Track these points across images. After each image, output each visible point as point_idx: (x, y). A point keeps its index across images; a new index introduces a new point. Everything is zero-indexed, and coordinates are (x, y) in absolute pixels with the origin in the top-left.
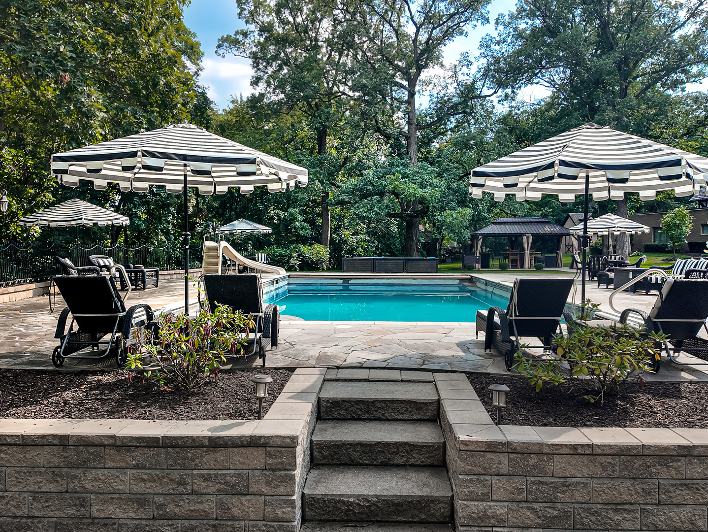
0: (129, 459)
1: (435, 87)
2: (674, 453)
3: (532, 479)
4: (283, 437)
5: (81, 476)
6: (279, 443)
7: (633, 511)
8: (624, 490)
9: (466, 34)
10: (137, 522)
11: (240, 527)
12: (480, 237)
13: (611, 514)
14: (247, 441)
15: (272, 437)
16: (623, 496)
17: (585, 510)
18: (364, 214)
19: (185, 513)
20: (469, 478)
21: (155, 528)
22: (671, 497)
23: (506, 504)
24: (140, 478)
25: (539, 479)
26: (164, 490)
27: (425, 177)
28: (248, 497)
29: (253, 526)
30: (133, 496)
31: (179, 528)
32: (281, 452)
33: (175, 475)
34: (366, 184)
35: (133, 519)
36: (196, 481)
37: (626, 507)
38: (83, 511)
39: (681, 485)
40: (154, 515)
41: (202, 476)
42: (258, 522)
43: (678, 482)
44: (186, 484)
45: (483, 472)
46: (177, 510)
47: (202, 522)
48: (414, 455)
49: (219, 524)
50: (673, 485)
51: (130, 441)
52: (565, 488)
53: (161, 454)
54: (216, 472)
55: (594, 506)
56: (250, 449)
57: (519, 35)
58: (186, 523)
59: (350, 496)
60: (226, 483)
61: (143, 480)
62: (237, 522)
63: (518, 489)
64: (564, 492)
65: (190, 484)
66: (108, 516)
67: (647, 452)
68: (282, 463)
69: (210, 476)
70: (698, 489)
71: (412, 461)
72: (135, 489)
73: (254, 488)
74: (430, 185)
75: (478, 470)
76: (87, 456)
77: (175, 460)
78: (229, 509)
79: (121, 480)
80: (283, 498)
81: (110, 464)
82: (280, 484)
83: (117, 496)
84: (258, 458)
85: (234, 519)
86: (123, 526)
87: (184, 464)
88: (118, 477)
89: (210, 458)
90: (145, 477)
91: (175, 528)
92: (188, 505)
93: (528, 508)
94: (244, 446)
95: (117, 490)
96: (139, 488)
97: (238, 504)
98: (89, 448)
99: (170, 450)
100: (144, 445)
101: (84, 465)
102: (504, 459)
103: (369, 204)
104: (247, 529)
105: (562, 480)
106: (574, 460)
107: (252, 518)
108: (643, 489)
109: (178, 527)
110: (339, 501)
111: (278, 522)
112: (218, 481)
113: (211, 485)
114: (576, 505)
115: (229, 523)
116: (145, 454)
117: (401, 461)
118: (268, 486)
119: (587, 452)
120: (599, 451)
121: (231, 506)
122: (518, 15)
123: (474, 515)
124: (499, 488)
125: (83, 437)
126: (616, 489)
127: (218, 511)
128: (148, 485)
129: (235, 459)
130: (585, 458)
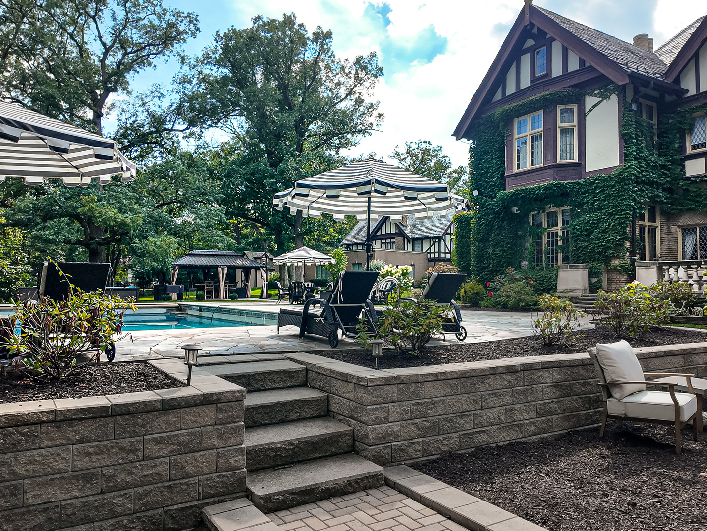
0: (70, 435)
1: (123, 113)
2: (488, 373)
3: (413, 402)
4: (234, 392)
5: (11, 461)
6: (230, 397)
7: (470, 415)
8: (464, 402)
9: (155, 66)
10: (84, 499)
11: (194, 484)
12: (176, 268)
13: (459, 420)
14: (199, 399)
15: (223, 393)
16: (464, 406)
17: (445, 419)
18: (50, 238)
19: (137, 481)
20: (375, 407)
21: (106, 501)
22: (488, 403)
23: (399, 423)
24: (85, 453)
25: (417, 401)
26: (113, 460)
27: (124, 201)
28: (202, 453)
29: (207, 480)
30: (77, 473)
31: (133, 496)
32: (231, 406)
33: (126, 443)
34: (51, 204)
35: (77, 497)
36: (148, 446)
37: (466, 413)
38: (14, 501)
39: (492, 394)
40: (102, 489)
41: (155, 440)
42: (212, 475)
43: (490, 392)
44: (137, 450)
45: (382, 401)
46: (129, 479)
47: (156, 486)
48: (305, 410)
49: (174, 485)
50: (488, 395)
51: (75, 414)
52: (432, 406)
53: (108, 424)
54: (168, 434)
55: (449, 416)
56: (201, 407)
57: (204, 80)
58: (140, 490)
59: (277, 443)
60: (179, 444)
61: (89, 454)
62: (191, 479)
63: (405, 410)
64: (431, 409)
65: (142, 450)
66: (46, 500)
67: (475, 374)
68: (232, 416)
69: (163, 438)
70: (500, 396)
71: (304, 415)
72: (79, 464)
73: (207, 443)
74: (130, 211)
75: (380, 400)
76: (19, 437)
77: (124, 429)
78: (183, 467)
79: (63, 458)
80: (234, 448)
81: (47, 443)
82: (231, 436)
83: (58, 476)
84: (209, 414)
85: (188, 476)
86: (68, 507)
87: (134, 431)
88: (58, 455)
89: (161, 421)
90: (91, 450)
91: (129, 497)
92: (141, 471)
93: (412, 424)
94: (196, 405)
95: (58, 469)
96: (84, 463)
97: (193, 461)
98: (21, 428)
99: (119, 418)
100: (91, 416)
101: (14, 448)
102: (395, 389)
103: (56, 226)
104: (201, 484)
105: (430, 400)
106: (437, 384)
107: (205, 472)
108: (474, 400)
109: (131, 495)
110: (269, 449)
111: (230, 471)
112: (170, 442)
113: (164, 447)
114: (440, 417)
115: (184, 481)
116: (90, 426)
117: (295, 417)
118: (220, 439)
119: (444, 378)
120: (450, 376)
121: (185, 464)
122: (204, 60)
123: (380, 435)
124: (393, 412)
125: (15, 416)
126: (460, 402)
127: (172, 472)
128: (94, 458)
129: (187, 418)
130: (442, 383)
